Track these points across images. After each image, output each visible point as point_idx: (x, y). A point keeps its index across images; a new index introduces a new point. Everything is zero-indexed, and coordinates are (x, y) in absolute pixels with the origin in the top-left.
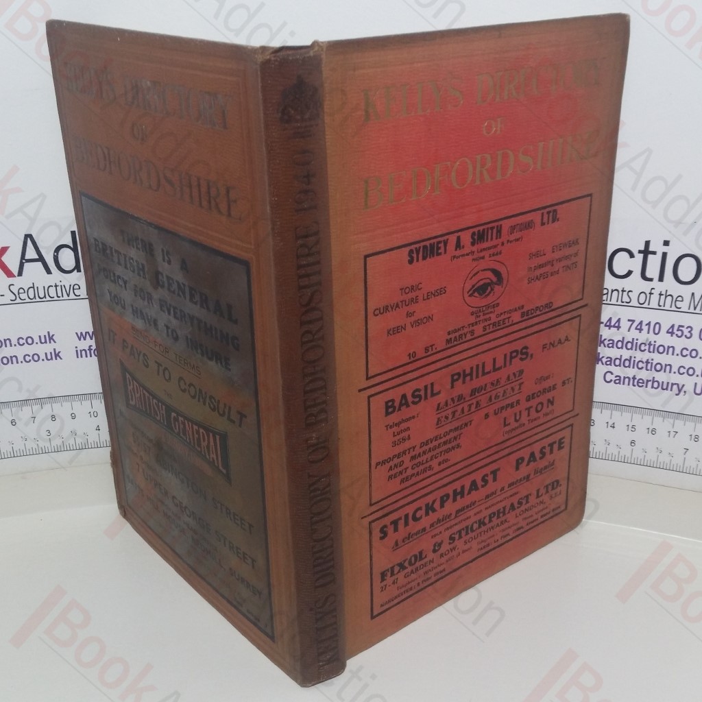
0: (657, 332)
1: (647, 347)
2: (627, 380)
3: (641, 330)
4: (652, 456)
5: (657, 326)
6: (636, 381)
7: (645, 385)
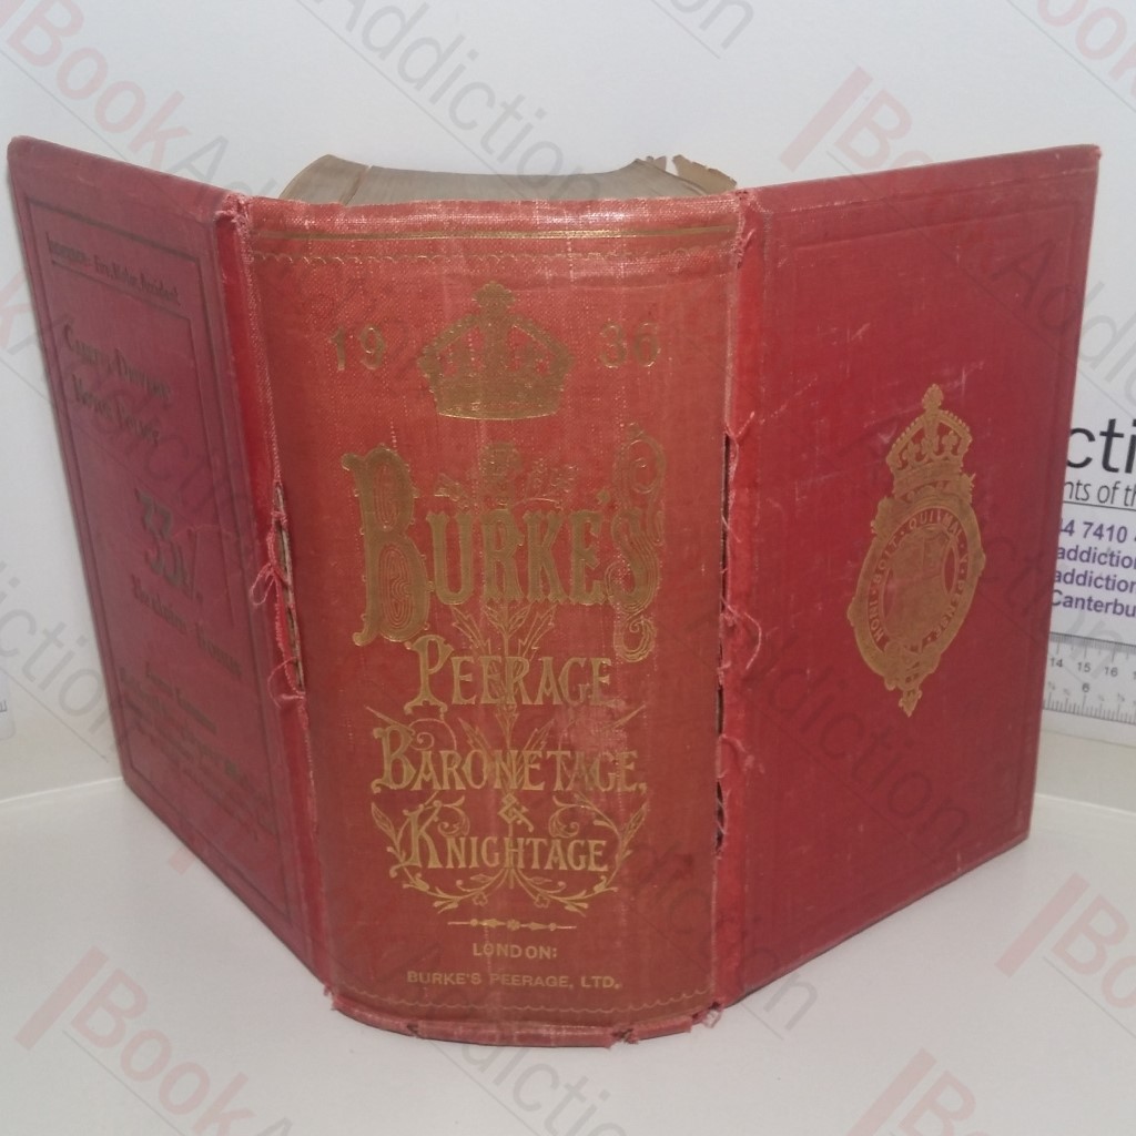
0: (1121, 538)
1: (1108, 559)
2: (1080, 603)
3: (1100, 536)
4: (1110, 705)
5: (1123, 531)
6: (1092, 604)
7: (1104, 609)
